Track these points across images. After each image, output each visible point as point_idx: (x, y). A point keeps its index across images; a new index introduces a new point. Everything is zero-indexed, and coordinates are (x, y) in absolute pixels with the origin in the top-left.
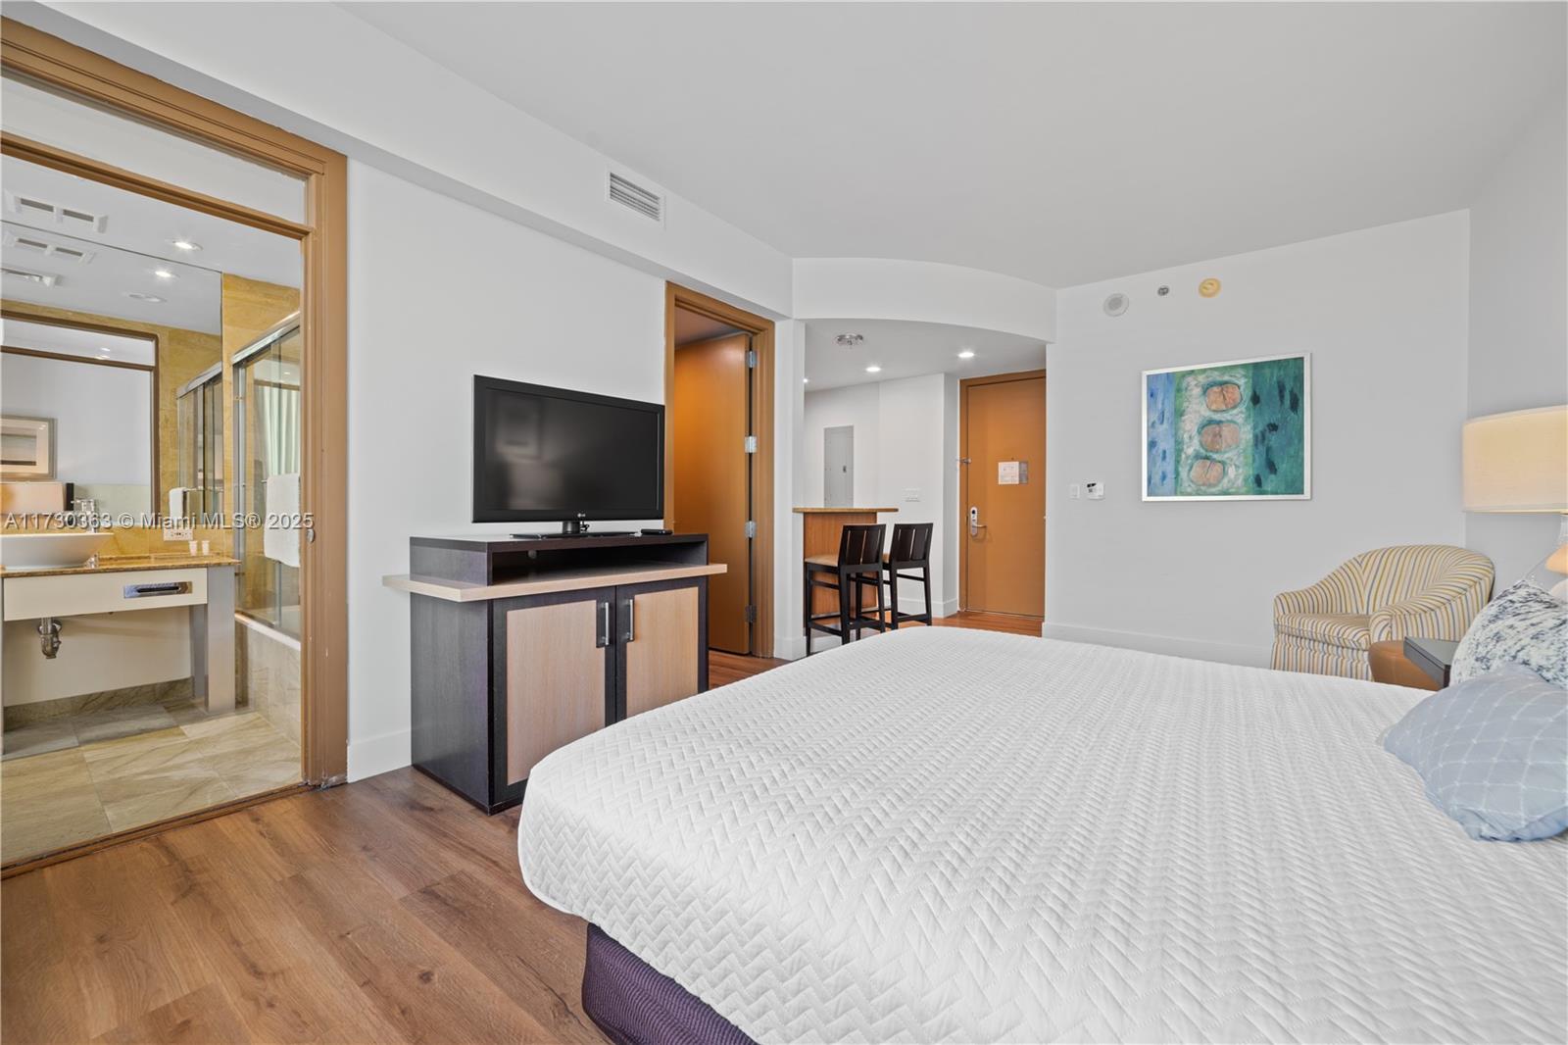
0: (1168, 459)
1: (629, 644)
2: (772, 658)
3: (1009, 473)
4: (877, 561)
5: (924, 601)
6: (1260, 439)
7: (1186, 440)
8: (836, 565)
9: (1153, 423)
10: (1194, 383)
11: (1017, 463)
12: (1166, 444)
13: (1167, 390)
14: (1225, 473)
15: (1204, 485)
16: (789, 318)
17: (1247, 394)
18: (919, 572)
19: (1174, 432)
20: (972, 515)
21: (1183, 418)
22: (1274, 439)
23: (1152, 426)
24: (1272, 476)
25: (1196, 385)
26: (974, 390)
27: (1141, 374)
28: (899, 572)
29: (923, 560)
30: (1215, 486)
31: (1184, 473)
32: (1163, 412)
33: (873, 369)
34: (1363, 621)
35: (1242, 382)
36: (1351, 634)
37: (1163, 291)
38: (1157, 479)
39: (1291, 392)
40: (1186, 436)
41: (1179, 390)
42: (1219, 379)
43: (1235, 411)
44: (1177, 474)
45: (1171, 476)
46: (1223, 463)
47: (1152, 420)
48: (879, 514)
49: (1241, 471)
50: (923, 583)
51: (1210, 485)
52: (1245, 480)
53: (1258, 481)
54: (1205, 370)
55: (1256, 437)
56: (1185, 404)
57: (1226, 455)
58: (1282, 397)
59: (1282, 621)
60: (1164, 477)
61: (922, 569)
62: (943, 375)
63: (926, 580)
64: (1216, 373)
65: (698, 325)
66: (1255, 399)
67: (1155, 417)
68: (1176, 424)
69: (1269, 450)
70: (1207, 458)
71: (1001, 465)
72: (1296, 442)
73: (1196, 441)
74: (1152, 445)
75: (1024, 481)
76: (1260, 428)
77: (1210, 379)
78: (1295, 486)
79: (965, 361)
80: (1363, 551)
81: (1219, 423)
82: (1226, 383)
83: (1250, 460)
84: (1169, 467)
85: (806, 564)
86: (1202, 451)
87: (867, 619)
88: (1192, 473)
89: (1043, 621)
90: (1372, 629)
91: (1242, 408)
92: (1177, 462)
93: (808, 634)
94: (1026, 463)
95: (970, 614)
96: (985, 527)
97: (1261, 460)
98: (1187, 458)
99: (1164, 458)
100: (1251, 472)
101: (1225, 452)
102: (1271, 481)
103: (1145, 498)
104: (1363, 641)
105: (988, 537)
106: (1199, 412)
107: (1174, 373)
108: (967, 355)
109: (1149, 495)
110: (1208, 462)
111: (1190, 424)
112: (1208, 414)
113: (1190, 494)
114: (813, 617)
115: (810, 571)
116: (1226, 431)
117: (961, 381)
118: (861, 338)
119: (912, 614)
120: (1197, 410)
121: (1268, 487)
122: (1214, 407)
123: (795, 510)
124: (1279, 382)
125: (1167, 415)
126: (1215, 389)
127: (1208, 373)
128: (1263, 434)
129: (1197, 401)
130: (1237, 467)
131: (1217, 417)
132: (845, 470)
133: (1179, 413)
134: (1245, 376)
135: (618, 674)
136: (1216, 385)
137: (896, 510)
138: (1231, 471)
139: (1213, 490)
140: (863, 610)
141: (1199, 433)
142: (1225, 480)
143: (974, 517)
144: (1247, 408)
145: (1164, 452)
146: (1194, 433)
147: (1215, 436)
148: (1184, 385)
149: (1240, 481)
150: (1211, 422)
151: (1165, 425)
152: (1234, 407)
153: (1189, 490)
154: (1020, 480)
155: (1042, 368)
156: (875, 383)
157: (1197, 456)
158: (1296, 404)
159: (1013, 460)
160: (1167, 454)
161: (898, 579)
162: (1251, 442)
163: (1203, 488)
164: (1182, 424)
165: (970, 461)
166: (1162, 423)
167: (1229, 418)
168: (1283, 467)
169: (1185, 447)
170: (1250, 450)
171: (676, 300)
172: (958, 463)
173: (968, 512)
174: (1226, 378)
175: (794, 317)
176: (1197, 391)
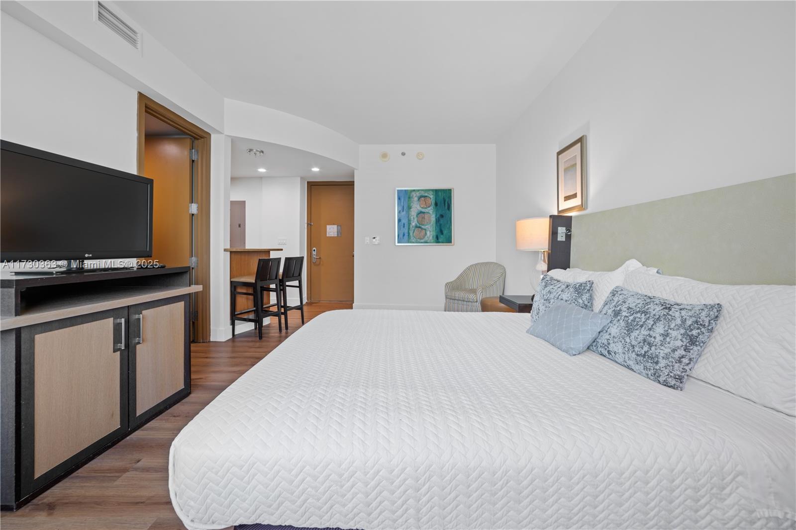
0: (405, 227)
1: (138, 347)
2: (210, 342)
3: (332, 230)
4: (276, 278)
5: (299, 299)
6: (438, 221)
7: (412, 219)
8: (254, 282)
9: (400, 211)
10: (415, 195)
11: (336, 226)
12: (405, 221)
13: (405, 197)
14: (426, 234)
15: (419, 239)
16: (222, 133)
17: (433, 202)
18: (296, 283)
19: (407, 215)
20: (313, 252)
21: (411, 210)
22: (442, 221)
23: (399, 212)
24: (442, 236)
25: (416, 196)
26: (314, 188)
27: (395, 189)
28: (287, 283)
29: (299, 277)
30: (422, 239)
31: (411, 234)
32: (403, 207)
33: (262, 170)
34: (474, 291)
35: (432, 197)
36: (471, 296)
37: (403, 154)
38: (401, 236)
39: (448, 202)
40: (412, 217)
41: (409, 198)
42: (424, 195)
43: (429, 209)
44: (409, 233)
45: (406, 234)
46: (425, 230)
47: (399, 210)
48: (271, 252)
49: (431, 233)
50: (298, 289)
51: (421, 239)
52: (433, 237)
53: (437, 238)
54: (419, 190)
55: (436, 219)
56: (412, 204)
57: (426, 227)
58: (445, 204)
59: (448, 294)
60: (404, 235)
61: (298, 281)
62: (299, 179)
63: (300, 287)
64: (423, 192)
65: (158, 126)
66: (436, 204)
67: (401, 209)
68: (409, 212)
69: (440, 225)
70: (420, 227)
71: (328, 227)
72: (449, 222)
73: (416, 220)
74: (399, 220)
75: (340, 235)
76: (438, 216)
77: (421, 194)
78: (449, 240)
79: (315, 172)
80: (469, 265)
81: (424, 213)
82: (426, 196)
83: (435, 229)
84: (406, 231)
85: (231, 282)
86: (418, 224)
87: (267, 311)
88: (415, 233)
89: (353, 303)
90: (477, 294)
91: (432, 207)
92: (409, 229)
93: (233, 324)
94: (341, 226)
95: (313, 303)
96: (320, 258)
97: (438, 229)
98: (413, 227)
99: (404, 227)
100: (435, 234)
101: (426, 225)
102: (442, 238)
103: (397, 244)
104: (475, 299)
105: (322, 263)
106: (417, 208)
107: (407, 190)
108: (316, 169)
109: (398, 243)
110: (420, 229)
111: (413, 213)
112: (420, 209)
113: (413, 243)
114: (236, 313)
115: (234, 286)
116: (426, 216)
117: (308, 182)
118: (263, 152)
119: (293, 306)
120: (416, 207)
121: (440, 240)
122: (422, 206)
123: (225, 250)
124: (444, 198)
125: (405, 208)
126: (423, 199)
127: (420, 192)
128: (439, 218)
129: (416, 203)
130: (430, 232)
131: (423, 210)
132: (240, 226)
133: (410, 208)
134: (433, 195)
135: (130, 369)
136: (422, 197)
137: (282, 250)
138: (428, 233)
139: (422, 241)
140: (264, 307)
141: (417, 216)
142: (426, 237)
143: (314, 253)
144: (434, 208)
145: (404, 224)
146: (415, 216)
147: (422, 218)
148: (412, 196)
149: (431, 238)
150: (421, 212)
151: (404, 212)
152: (429, 207)
153: (413, 241)
154: (338, 235)
155: (352, 180)
156: (261, 178)
157: (416, 227)
158: (449, 207)
159: (334, 224)
160: (405, 225)
161: (287, 287)
162: (435, 222)
163: (418, 240)
164: (411, 212)
165: (312, 224)
166: (403, 211)
167: (428, 211)
168: (445, 232)
169: (412, 222)
170: (434, 225)
171: (146, 107)
172: (306, 225)
173: (311, 250)
174: (426, 195)
175: (225, 133)
176: (416, 199)
